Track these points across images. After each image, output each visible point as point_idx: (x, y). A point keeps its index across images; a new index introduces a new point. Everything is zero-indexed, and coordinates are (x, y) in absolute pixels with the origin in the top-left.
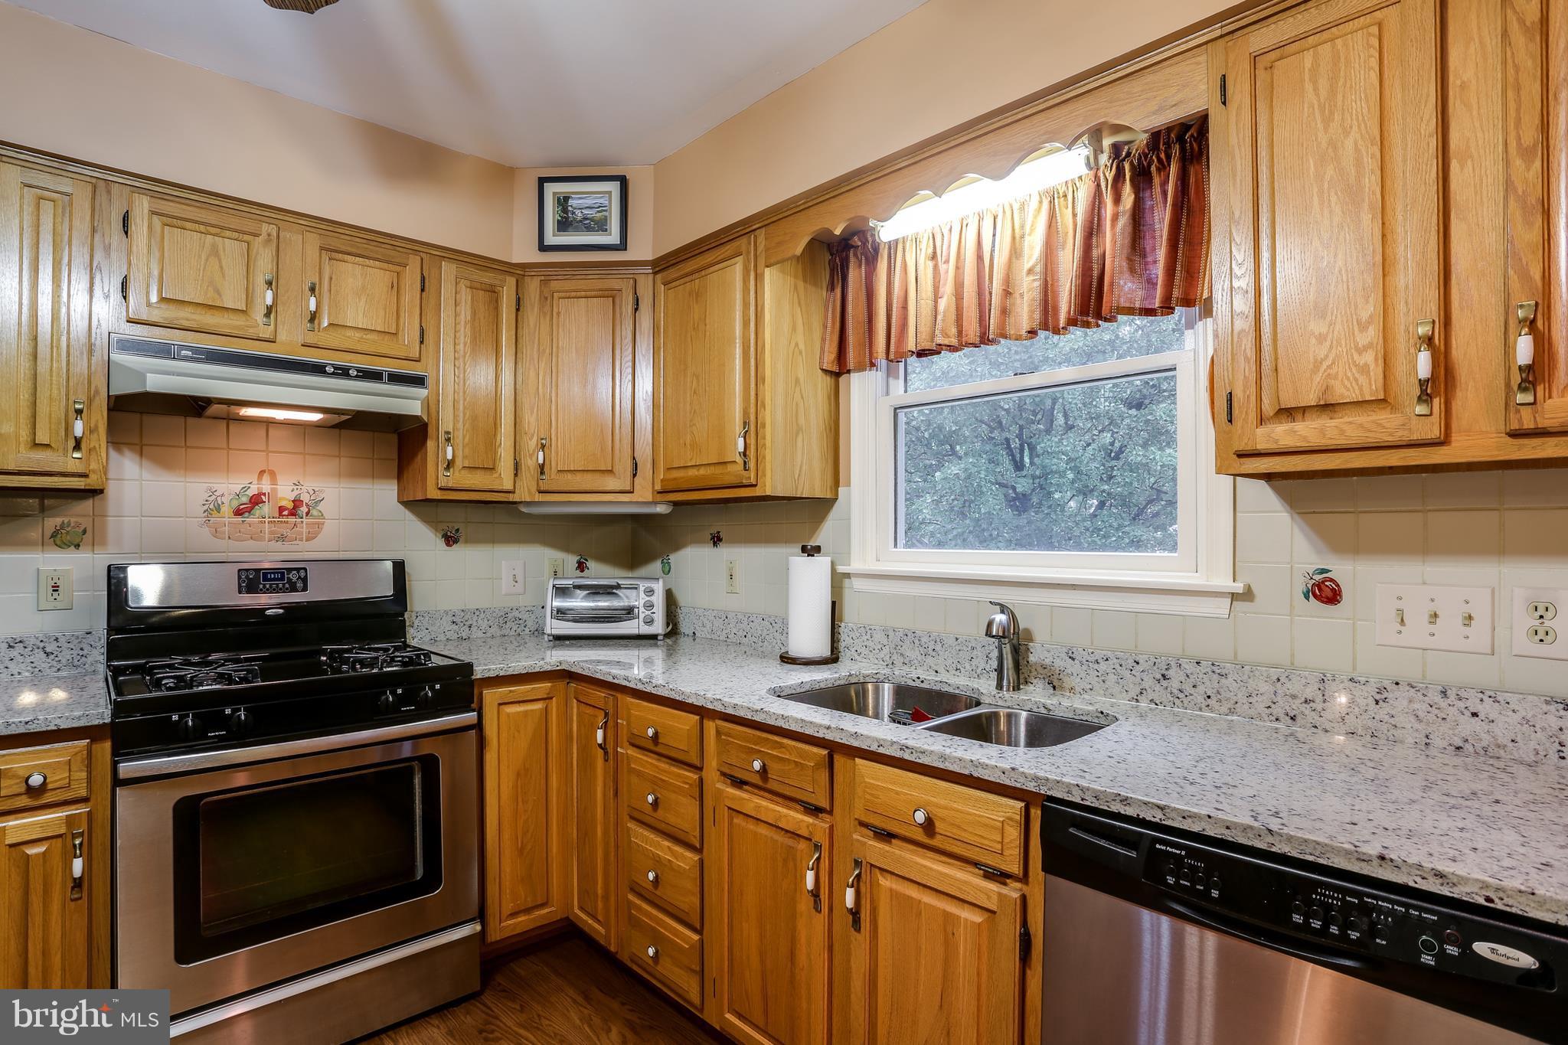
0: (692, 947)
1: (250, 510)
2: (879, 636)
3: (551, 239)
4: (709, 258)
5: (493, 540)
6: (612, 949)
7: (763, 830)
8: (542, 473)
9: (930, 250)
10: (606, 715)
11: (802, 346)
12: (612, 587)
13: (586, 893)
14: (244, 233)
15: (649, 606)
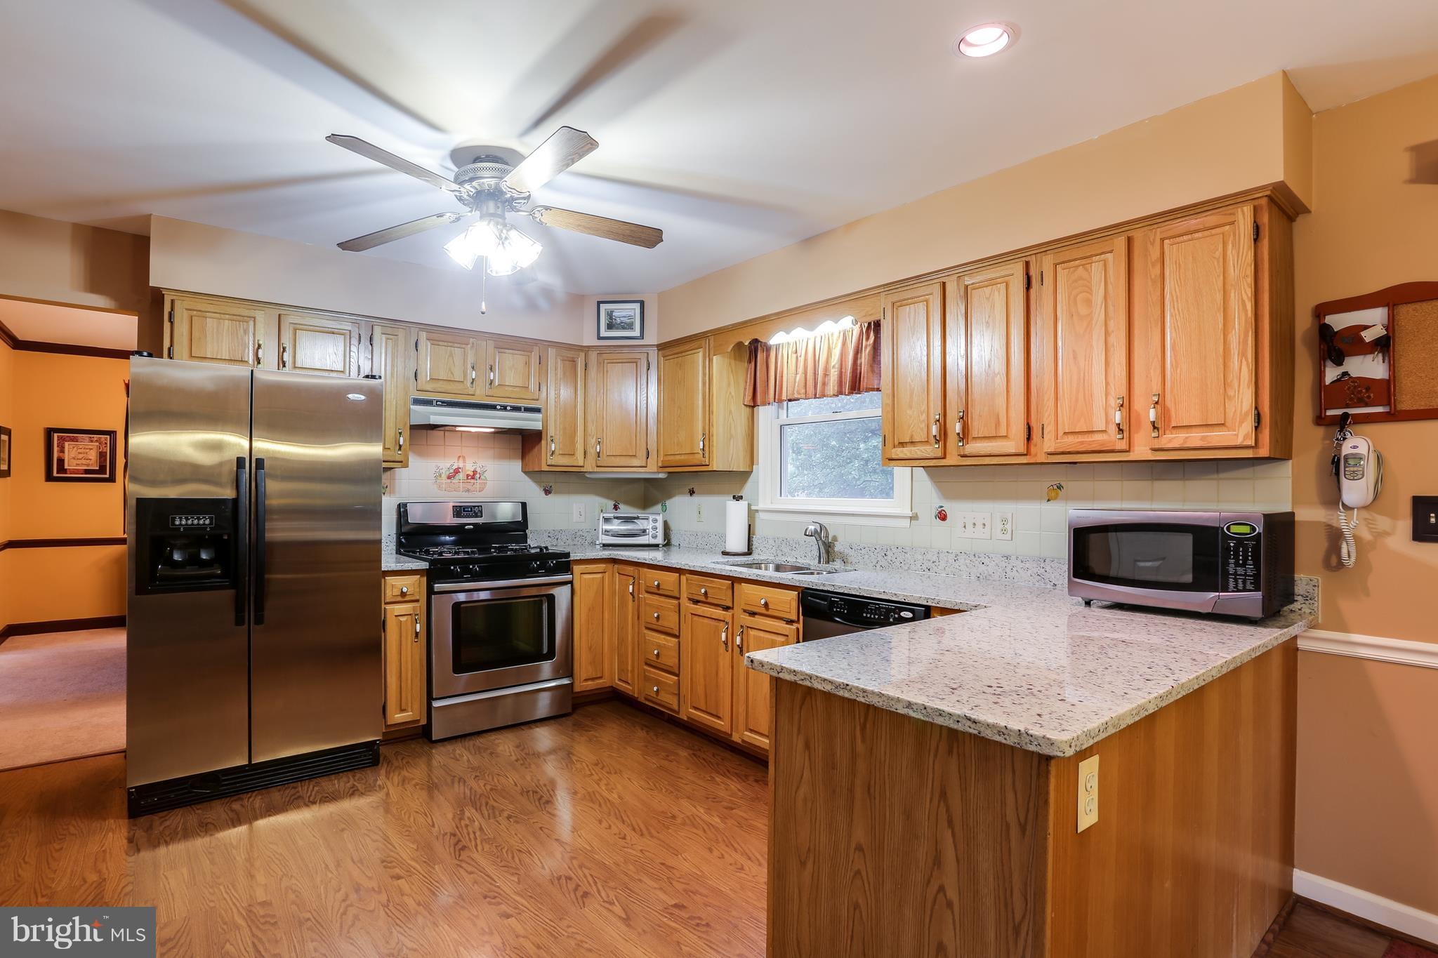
0: (674, 683)
1: (454, 476)
2: (771, 542)
3: (604, 333)
4: (686, 347)
5: (569, 492)
6: (636, 696)
7: (706, 621)
8: (599, 457)
9: (794, 349)
10: (634, 578)
11: (733, 394)
12: (635, 518)
13: (622, 670)
14: (462, 344)
15: (655, 528)
